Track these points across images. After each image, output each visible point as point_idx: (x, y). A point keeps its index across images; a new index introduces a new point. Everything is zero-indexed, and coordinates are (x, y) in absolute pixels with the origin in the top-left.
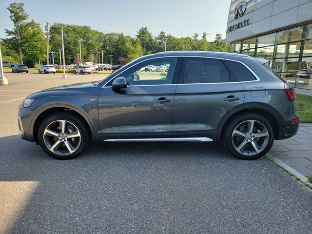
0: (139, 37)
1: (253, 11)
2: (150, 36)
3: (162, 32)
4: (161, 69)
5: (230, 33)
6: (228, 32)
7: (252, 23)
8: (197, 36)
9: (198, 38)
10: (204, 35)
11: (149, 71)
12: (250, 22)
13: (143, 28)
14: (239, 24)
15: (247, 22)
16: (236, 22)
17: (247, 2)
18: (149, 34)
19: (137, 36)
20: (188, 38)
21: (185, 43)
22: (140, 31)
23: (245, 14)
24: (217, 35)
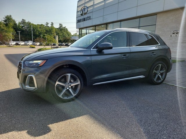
0: (5, 21)
1: (92, 12)
2: (14, 21)
3: (23, 20)
4: (28, 43)
5: (79, 23)
6: (77, 22)
7: (92, 19)
8: (48, 24)
9: (48, 25)
10: (52, 24)
11: (19, 45)
12: (91, 18)
13: (8, 16)
14: (84, 19)
15: (89, 18)
16: (82, 17)
17: (88, 6)
18: (13, 20)
19: (4, 21)
20: (42, 25)
21: (40, 28)
22: (6, 17)
23: (87, 13)
24: (60, 24)
